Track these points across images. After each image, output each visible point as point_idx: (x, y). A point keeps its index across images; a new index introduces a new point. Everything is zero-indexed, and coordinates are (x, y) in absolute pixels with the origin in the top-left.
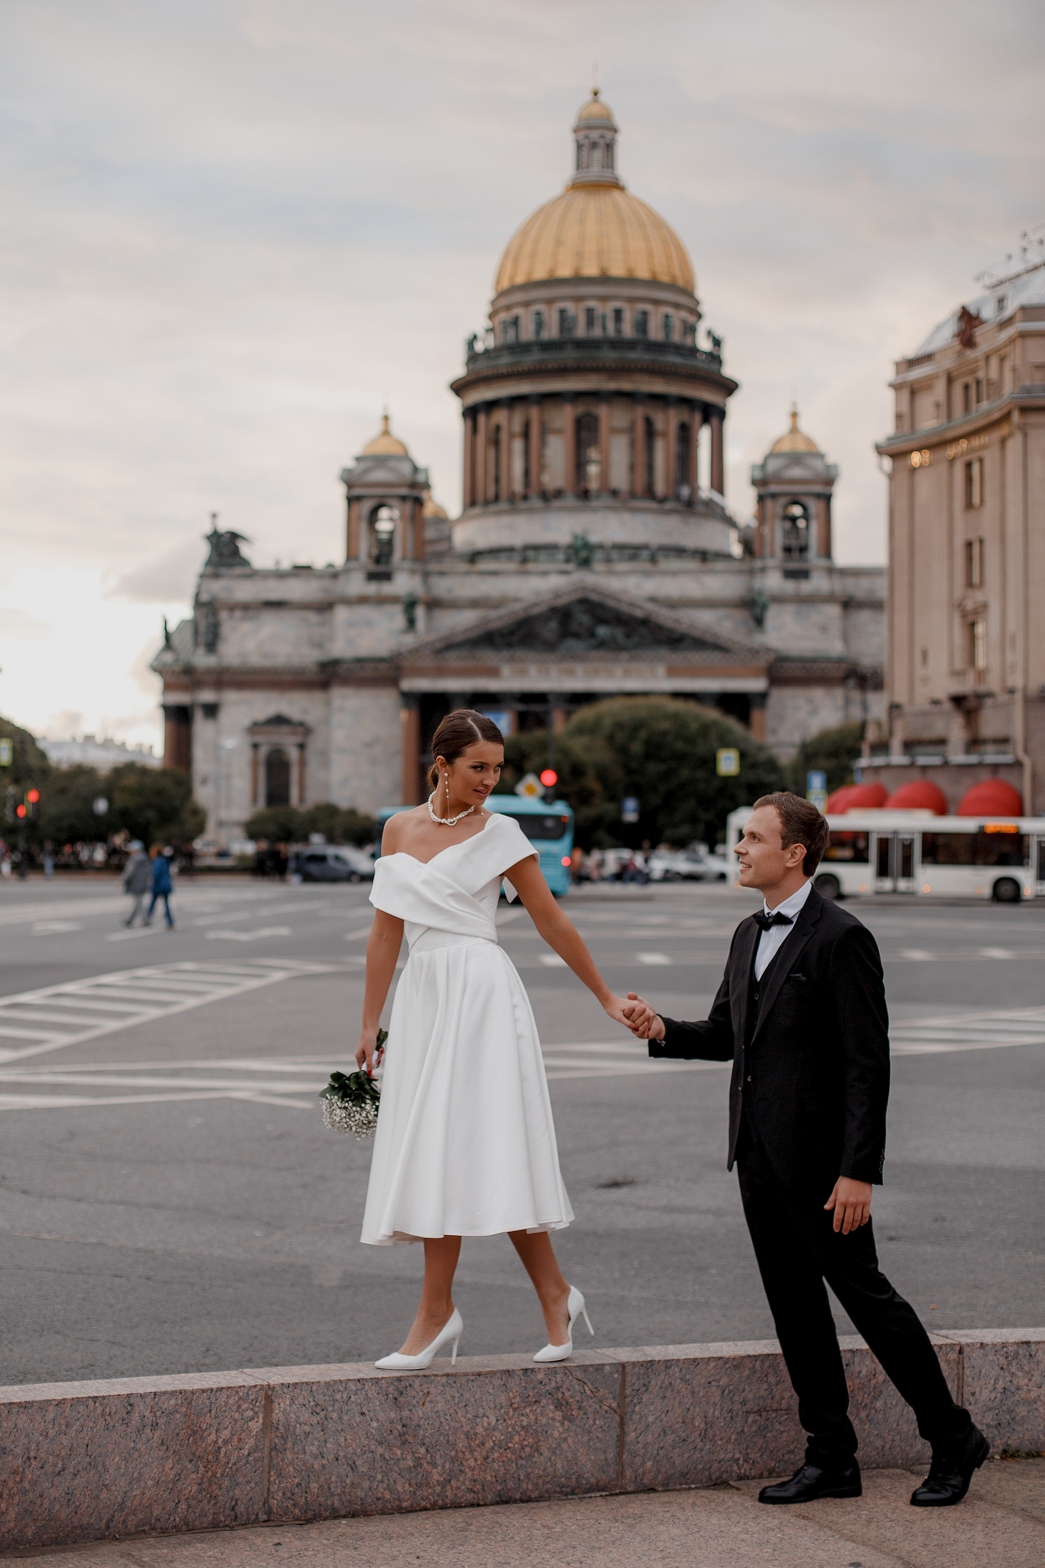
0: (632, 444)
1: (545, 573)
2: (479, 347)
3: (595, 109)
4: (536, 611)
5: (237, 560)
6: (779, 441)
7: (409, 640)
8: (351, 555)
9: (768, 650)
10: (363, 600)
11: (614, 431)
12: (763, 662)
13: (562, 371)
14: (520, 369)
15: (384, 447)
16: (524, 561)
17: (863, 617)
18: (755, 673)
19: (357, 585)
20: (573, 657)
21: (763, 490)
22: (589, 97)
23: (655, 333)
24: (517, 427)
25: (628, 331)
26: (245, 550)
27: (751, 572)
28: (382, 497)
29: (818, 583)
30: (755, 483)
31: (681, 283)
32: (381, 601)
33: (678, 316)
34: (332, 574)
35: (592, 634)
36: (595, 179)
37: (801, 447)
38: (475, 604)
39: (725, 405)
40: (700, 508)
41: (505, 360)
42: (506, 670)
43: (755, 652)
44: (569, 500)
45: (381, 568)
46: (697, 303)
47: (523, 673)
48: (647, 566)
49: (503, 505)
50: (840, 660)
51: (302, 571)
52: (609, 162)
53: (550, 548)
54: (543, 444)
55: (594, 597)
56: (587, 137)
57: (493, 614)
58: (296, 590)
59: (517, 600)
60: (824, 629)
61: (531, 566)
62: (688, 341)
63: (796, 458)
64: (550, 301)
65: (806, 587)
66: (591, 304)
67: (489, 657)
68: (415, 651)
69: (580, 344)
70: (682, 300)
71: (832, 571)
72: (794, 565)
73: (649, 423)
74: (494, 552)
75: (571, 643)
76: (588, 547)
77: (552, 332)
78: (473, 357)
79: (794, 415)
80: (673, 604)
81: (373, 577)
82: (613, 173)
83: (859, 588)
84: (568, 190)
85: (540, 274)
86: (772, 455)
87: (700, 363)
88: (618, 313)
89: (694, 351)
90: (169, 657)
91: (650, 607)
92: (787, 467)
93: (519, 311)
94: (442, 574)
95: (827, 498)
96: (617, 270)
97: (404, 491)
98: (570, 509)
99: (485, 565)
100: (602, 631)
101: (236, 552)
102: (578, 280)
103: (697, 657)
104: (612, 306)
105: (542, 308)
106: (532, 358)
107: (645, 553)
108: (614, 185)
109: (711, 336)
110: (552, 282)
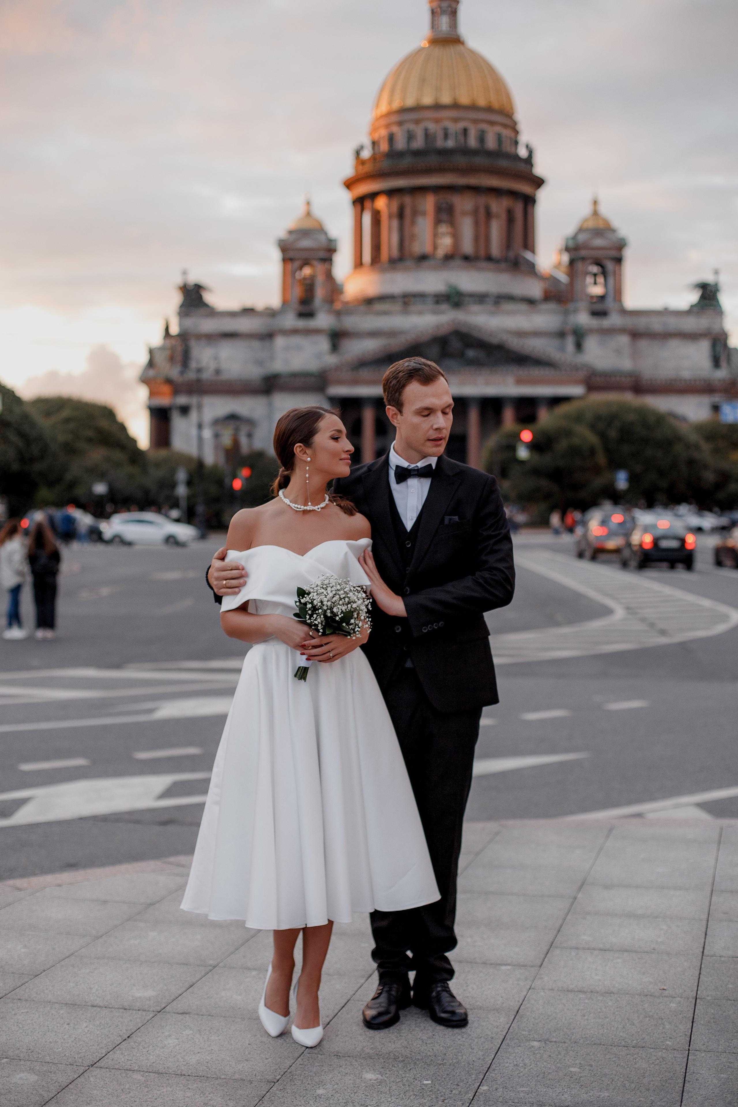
0: (476, 223)
1: (420, 313)
2: (366, 154)
4: (423, 339)
5: (201, 304)
6: (586, 220)
7: (331, 360)
8: (286, 301)
9: (585, 366)
10: (295, 332)
11: (464, 213)
12: (582, 374)
13: (428, 171)
14: (397, 170)
15: (308, 224)
16: (406, 304)
17: (643, 344)
18: (576, 382)
19: (290, 321)
21: (574, 254)
23: (491, 143)
25: (473, 142)
26: (207, 298)
27: (566, 313)
28: (306, 258)
29: (614, 320)
30: (567, 249)
31: (505, 109)
32: (308, 332)
33: (506, 133)
34: (271, 313)
35: (462, 355)
36: (445, 37)
37: (601, 225)
38: (373, 334)
39: (535, 195)
40: (523, 268)
43: (576, 368)
44: (433, 262)
45: (305, 309)
46: (515, 123)
49: (385, 265)
50: (630, 374)
51: (248, 311)
52: (454, 24)
53: (422, 296)
54: (413, 223)
55: (464, 330)
56: (439, 6)
58: (245, 325)
59: (401, 333)
60: (618, 352)
61: (411, 308)
62: (513, 150)
63: (597, 232)
64: (417, 122)
65: (606, 323)
66: (447, 124)
68: (338, 368)
69: (441, 152)
70: (506, 121)
71: (624, 312)
72: (598, 307)
73: (488, 209)
76: (459, 293)
77: (419, 143)
78: (360, 162)
79: (595, 203)
80: (521, 334)
81: (301, 315)
82: (456, 31)
83: (642, 323)
85: (411, 102)
86: (581, 230)
87: (522, 167)
88: (465, 131)
89: (516, 158)
90: (151, 373)
91: (504, 337)
92: (592, 238)
93: (395, 129)
95: (619, 260)
96: (464, 100)
97: (322, 254)
99: (379, 307)
100: (471, 353)
101: (200, 297)
102: (437, 107)
103: (537, 372)
104: (461, 125)
105: (411, 127)
106: (406, 162)
107: (488, 299)
108: (457, 41)
109: (527, 147)
110: (418, 108)
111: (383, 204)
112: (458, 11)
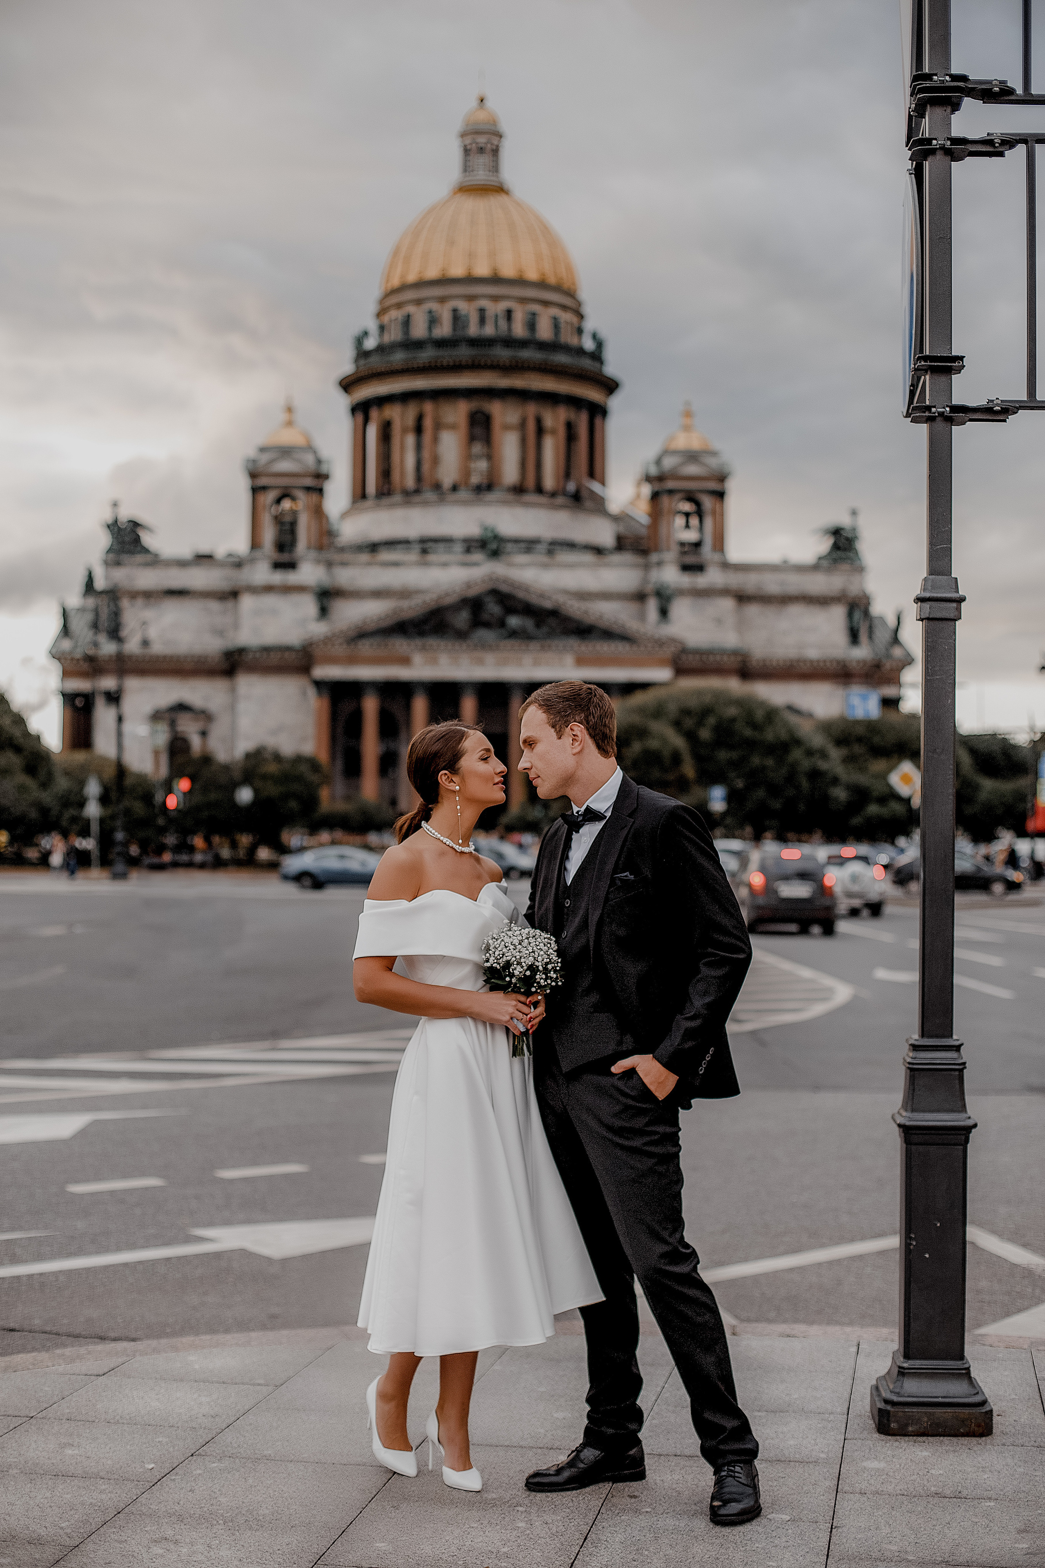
0: (523, 441)
1: (445, 565)
2: (370, 343)
3: (482, 116)
4: (448, 601)
5: (139, 548)
6: (671, 440)
7: (319, 629)
8: (255, 544)
9: (673, 640)
10: (269, 589)
11: (507, 427)
12: (669, 652)
13: (456, 368)
14: (415, 366)
15: (288, 438)
16: (424, 551)
17: (753, 610)
18: (661, 663)
19: (262, 573)
20: (484, 646)
21: (658, 487)
22: (474, 103)
23: (544, 332)
24: (410, 420)
25: (519, 330)
26: (147, 539)
27: (647, 567)
28: (286, 488)
29: (713, 577)
30: (648, 479)
31: (566, 286)
32: (287, 590)
33: (566, 317)
34: (236, 562)
35: (502, 624)
36: (482, 183)
37: (696, 446)
38: (378, 594)
39: (607, 404)
40: (588, 504)
41: (399, 357)
42: (418, 658)
43: (660, 643)
44: (465, 495)
45: (285, 557)
46: (579, 304)
47: (434, 662)
48: (544, 559)
49: (397, 498)
50: (735, 653)
51: (204, 559)
52: (495, 167)
53: (446, 541)
54: (436, 440)
55: (504, 588)
56: (474, 142)
57: (405, 604)
58: (198, 579)
59: (418, 592)
60: (719, 621)
61: (432, 558)
62: (575, 340)
63: (692, 456)
64: (442, 300)
65: (702, 581)
66: (484, 303)
67: (400, 645)
68: (327, 640)
69: (475, 342)
70: (567, 301)
71: (726, 566)
72: (690, 560)
73: (539, 421)
74: (391, 544)
75: (483, 634)
76: (497, 538)
77: (444, 330)
78: (362, 354)
79: (688, 415)
80: (584, 596)
81: (278, 566)
82: (498, 177)
83: (750, 582)
84: (455, 193)
85: (432, 273)
86: (666, 452)
87: (587, 363)
88: (509, 313)
89: (580, 351)
90: (66, 645)
91: (561, 599)
92: (683, 464)
94: (344, 564)
95: (720, 495)
96: (508, 271)
97: (309, 482)
98: (465, 503)
99: (385, 556)
100: (514, 621)
101: (137, 540)
102: (470, 280)
103: (605, 648)
104: (503, 305)
105: (434, 306)
106: (427, 355)
107: (539, 547)
108: (500, 189)
109: (594, 336)
110: (444, 281)
111: (394, 412)
112: (500, 149)
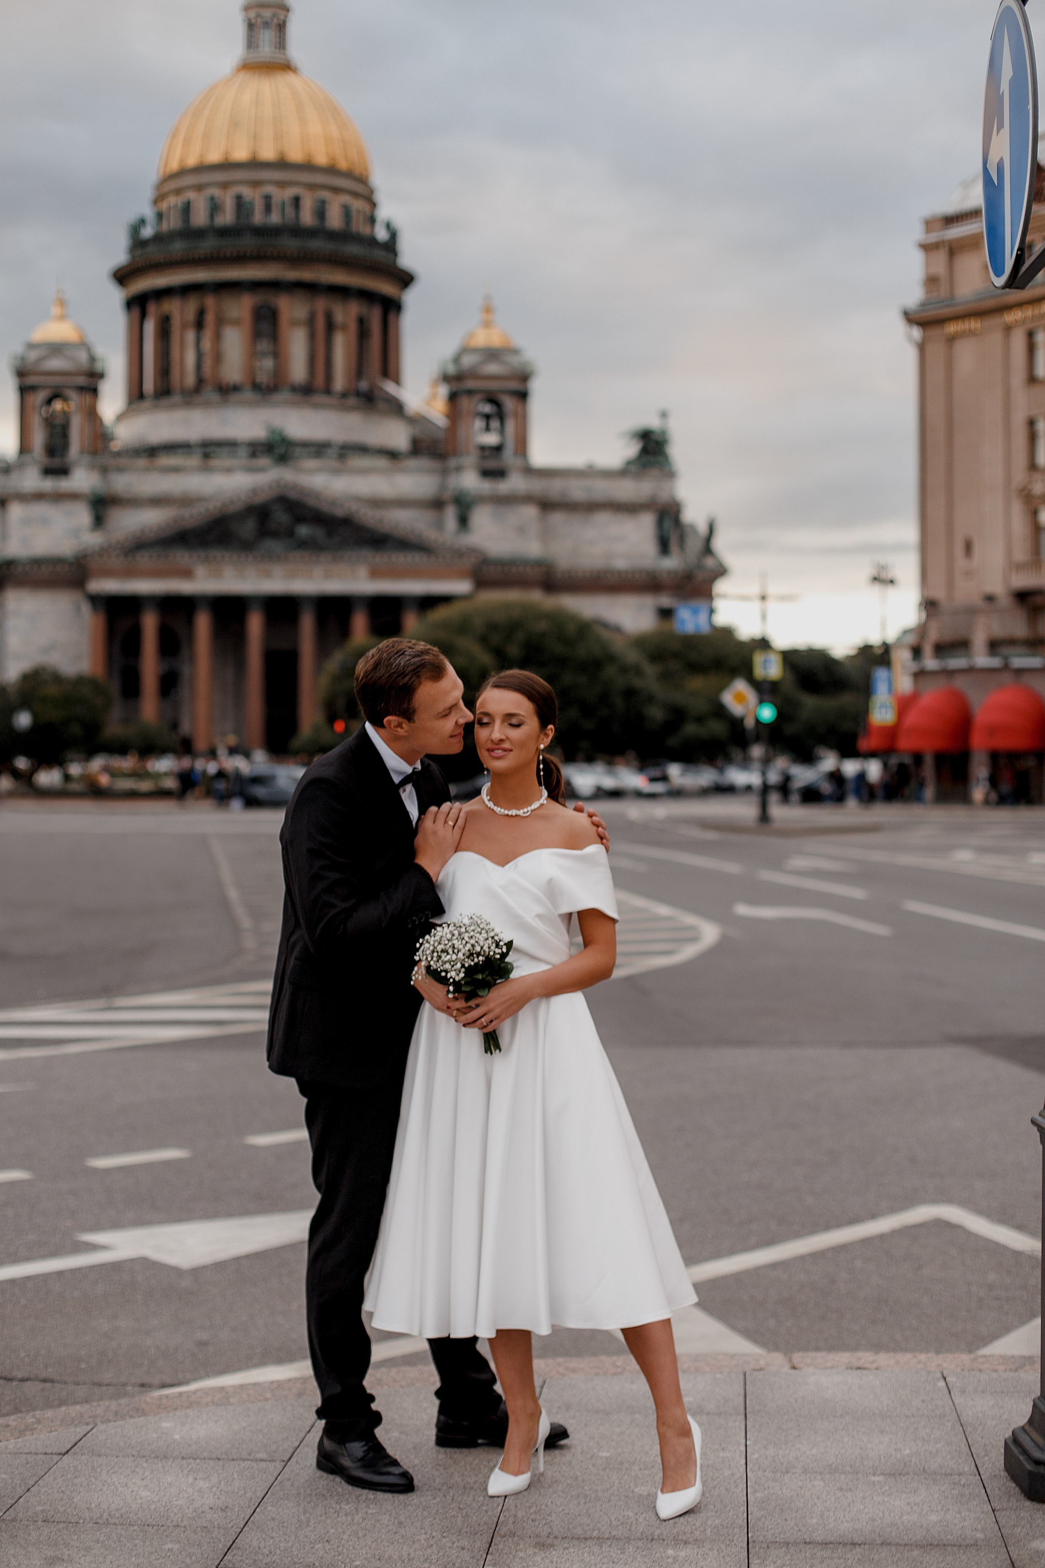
0: (312, 337)
1: (229, 470)
2: (147, 232)
4: (233, 509)
6: (470, 337)
7: (93, 540)
8: (24, 448)
9: (473, 551)
10: (39, 497)
11: (294, 323)
12: (468, 563)
13: (240, 259)
14: (196, 256)
15: (59, 335)
16: (206, 456)
17: (557, 518)
18: (460, 575)
19: (31, 480)
20: (271, 557)
21: (456, 386)
23: (334, 220)
24: (191, 315)
25: (307, 218)
27: (445, 472)
28: (58, 387)
29: (515, 483)
30: (446, 378)
31: (357, 172)
32: (58, 497)
33: (357, 205)
34: (4, 468)
35: (290, 533)
36: (268, 60)
37: (497, 343)
38: (157, 501)
39: (400, 298)
40: (381, 405)
41: (178, 247)
42: (200, 571)
43: (460, 553)
44: (248, 395)
45: (57, 462)
46: (372, 192)
47: (217, 574)
48: (334, 463)
49: (176, 398)
50: (539, 563)
52: (281, 43)
53: (230, 445)
54: (218, 337)
55: (293, 495)
56: (258, 15)
57: (186, 512)
59: (199, 499)
60: (521, 530)
61: (215, 462)
62: (367, 230)
63: (492, 354)
64: (225, 186)
65: (504, 487)
66: (269, 189)
67: (182, 557)
68: (103, 551)
69: (262, 231)
70: (358, 188)
71: (530, 471)
72: (491, 464)
73: (329, 317)
74: (171, 448)
75: (270, 544)
76: (285, 441)
77: (227, 218)
78: (137, 243)
79: (488, 310)
80: (378, 503)
81: (48, 471)
82: (284, 54)
83: (555, 488)
84: (238, 71)
85: (214, 156)
86: (464, 350)
87: (380, 255)
88: (296, 201)
89: (372, 241)
91: (354, 507)
92: (483, 362)
93: (191, 195)
94: (120, 470)
95: (523, 396)
96: (295, 155)
97: (81, 381)
98: (250, 404)
99: (165, 461)
100: (303, 531)
102: (254, 164)
103: (401, 559)
104: (289, 193)
105: (216, 192)
106: (208, 245)
107: (329, 451)
108: (287, 67)
109: (388, 226)
110: (227, 166)
111: (174, 307)
112: (288, 24)
